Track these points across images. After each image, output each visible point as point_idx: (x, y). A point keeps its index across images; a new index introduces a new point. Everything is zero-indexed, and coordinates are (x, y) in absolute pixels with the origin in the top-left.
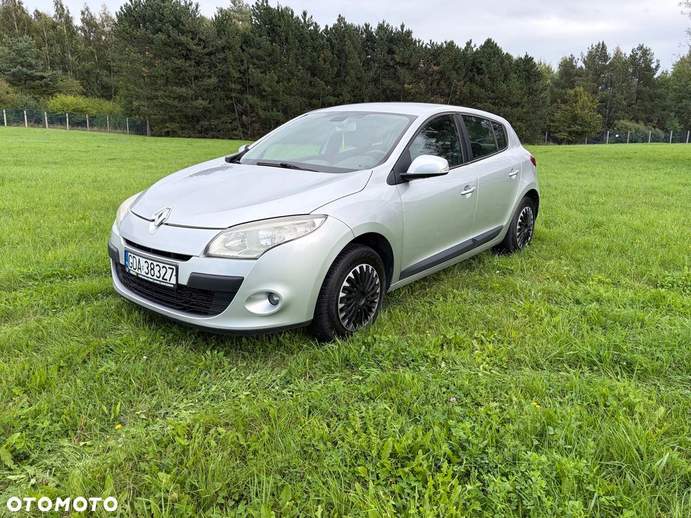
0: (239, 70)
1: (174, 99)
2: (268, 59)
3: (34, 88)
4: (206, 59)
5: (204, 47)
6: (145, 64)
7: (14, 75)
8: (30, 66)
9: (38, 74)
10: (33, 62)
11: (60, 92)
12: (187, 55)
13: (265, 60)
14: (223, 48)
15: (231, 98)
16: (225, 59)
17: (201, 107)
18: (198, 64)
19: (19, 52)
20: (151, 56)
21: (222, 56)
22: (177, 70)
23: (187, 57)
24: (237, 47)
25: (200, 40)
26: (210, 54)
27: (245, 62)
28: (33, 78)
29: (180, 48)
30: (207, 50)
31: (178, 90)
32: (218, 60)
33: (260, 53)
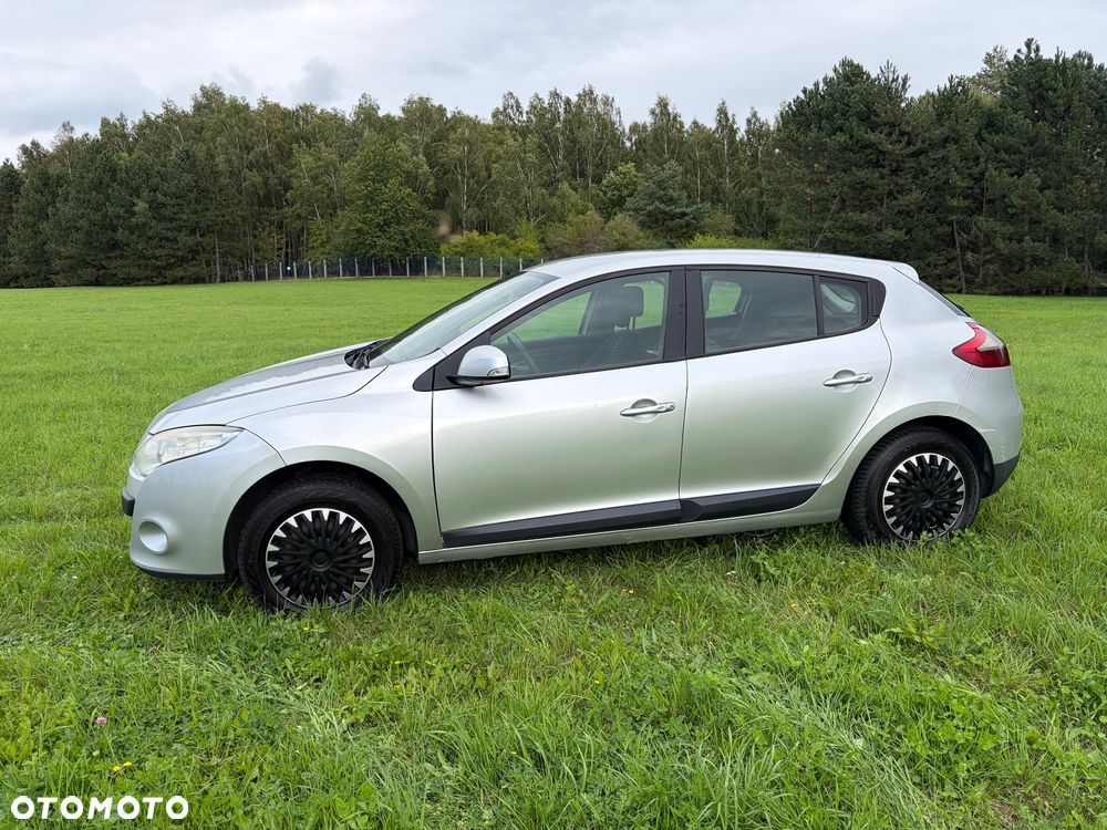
0: (970, 175)
1: (849, 230)
2: (1025, 150)
3: (670, 230)
4: (910, 163)
5: (909, 144)
6: (811, 183)
7: (650, 214)
8: (671, 201)
9: (678, 210)
10: (675, 195)
11: (703, 233)
12: (878, 161)
13: (1020, 153)
14: (946, 140)
15: (950, 224)
16: (945, 159)
17: (891, 241)
18: (895, 172)
19: (660, 184)
20: (822, 169)
21: (941, 153)
22: (857, 186)
23: (877, 164)
24: (970, 136)
25: (902, 134)
26: (915, 154)
27: (982, 160)
28: (673, 217)
29: (868, 151)
30: (912, 149)
31: (855, 216)
32: (931, 163)
33: (1012, 140)
